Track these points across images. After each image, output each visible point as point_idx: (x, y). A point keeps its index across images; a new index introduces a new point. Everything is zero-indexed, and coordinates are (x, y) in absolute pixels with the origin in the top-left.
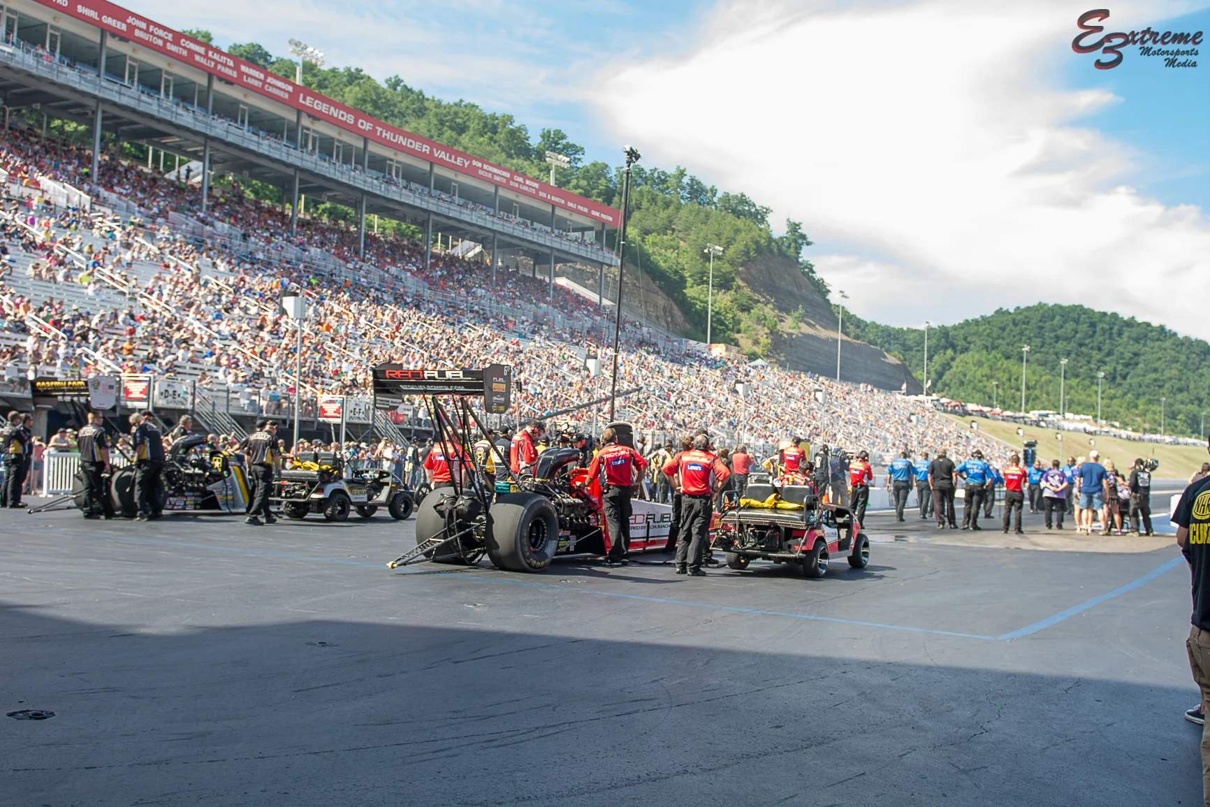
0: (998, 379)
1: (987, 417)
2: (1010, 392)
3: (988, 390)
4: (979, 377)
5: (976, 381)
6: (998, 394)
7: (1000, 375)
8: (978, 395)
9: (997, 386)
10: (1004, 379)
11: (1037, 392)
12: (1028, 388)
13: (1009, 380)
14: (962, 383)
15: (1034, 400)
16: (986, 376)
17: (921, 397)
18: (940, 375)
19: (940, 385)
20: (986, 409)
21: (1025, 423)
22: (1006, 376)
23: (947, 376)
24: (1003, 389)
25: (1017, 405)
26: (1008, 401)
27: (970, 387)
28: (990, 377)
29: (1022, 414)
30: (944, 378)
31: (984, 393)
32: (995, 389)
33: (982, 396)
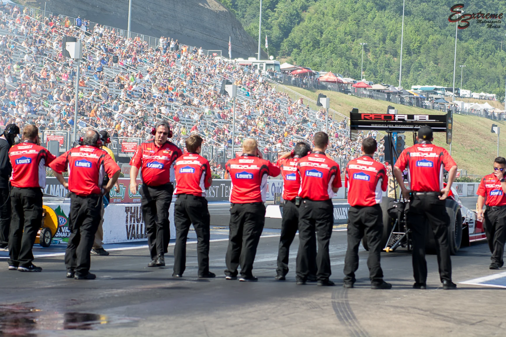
0: (367, 38)
1: (346, 92)
2: (382, 58)
3: (354, 54)
4: (340, 35)
5: (337, 41)
6: (367, 60)
7: (370, 32)
8: (337, 61)
9: (366, 49)
10: (376, 39)
11: (422, 58)
12: (409, 52)
13: (384, 40)
14: (316, 44)
15: (417, 69)
16: (351, 33)
17: (251, 60)
18: (286, 31)
19: (285, 46)
20: (345, 80)
21: (402, 102)
22: (379, 35)
23: (296, 33)
24: (375, 53)
25: (393, 77)
26: (380, 70)
27: (328, 49)
28: (356, 36)
29: (398, 88)
30: (292, 35)
31: (347, 59)
32: (363, 52)
33: (345, 64)
